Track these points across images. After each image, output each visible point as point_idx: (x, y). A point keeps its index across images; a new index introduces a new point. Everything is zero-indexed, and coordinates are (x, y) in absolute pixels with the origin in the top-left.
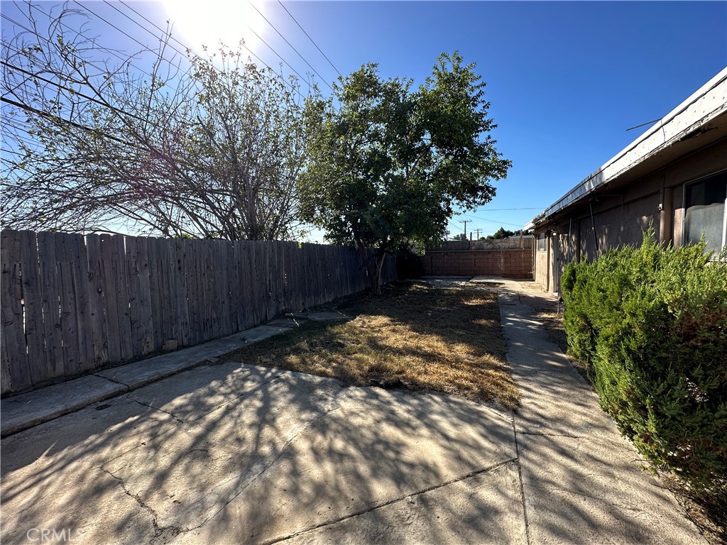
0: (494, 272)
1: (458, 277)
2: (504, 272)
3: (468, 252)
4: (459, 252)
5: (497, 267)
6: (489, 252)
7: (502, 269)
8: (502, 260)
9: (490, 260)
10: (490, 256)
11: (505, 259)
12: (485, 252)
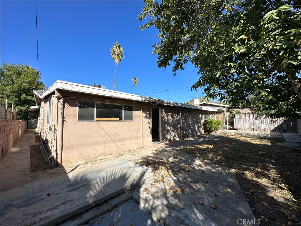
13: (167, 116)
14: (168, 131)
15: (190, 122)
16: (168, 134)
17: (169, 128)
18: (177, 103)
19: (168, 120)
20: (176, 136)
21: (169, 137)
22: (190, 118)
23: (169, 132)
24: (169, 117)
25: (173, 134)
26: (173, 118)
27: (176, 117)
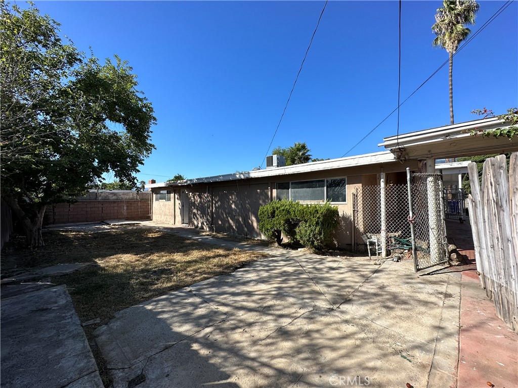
0: (119, 217)
1: (86, 223)
2: (126, 216)
3: (96, 202)
4: (87, 202)
5: (121, 213)
6: (114, 202)
7: (125, 214)
8: (125, 208)
9: (115, 208)
10: (116, 205)
11: (127, 206)
12: (112, 202)
13: (194, 197)
14: (194, 214)
15: (233, 206)
16: (194, 218)
17: (195, 211)
18: (191, 180)
19: (194, 201)
20: (205, 224)
21: (196, 223)
22: (233, 197)
23: (196, 216)
24: (196, 197)
25: (201, 220)
26: (201, 199)
27: (206, 197)
